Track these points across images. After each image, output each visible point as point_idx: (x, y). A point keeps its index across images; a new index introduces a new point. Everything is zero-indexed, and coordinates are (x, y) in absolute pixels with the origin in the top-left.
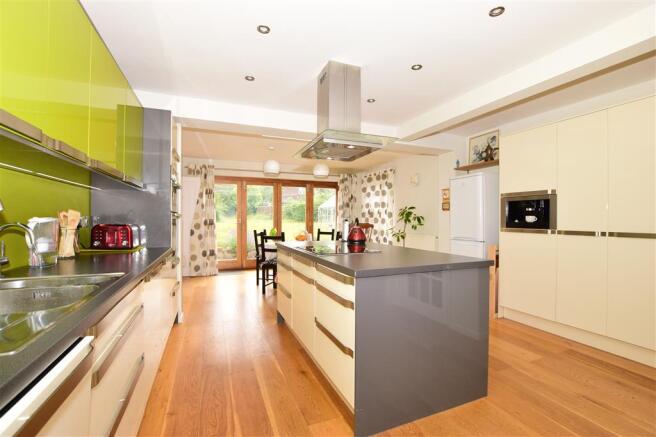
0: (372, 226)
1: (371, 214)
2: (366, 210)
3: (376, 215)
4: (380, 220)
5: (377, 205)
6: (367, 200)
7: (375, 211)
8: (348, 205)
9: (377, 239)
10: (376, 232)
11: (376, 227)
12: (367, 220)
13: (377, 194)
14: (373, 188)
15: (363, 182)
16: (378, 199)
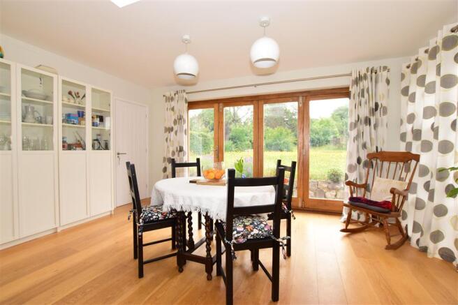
0: (417, 158)
1: (417, 134)
2: (408, 128)
3: (427, 135)
4: (436, 144)
5: (429, 112)
6: (411, 108)
7: (425, 125)
8: (368, 121)
9: (427, 186)
10: (424, 171)
11: (425, 159)
12: (409, 145)
13: (430, 89)
14: (421, 81)
15: (403, 76)
16: (432, 100)
